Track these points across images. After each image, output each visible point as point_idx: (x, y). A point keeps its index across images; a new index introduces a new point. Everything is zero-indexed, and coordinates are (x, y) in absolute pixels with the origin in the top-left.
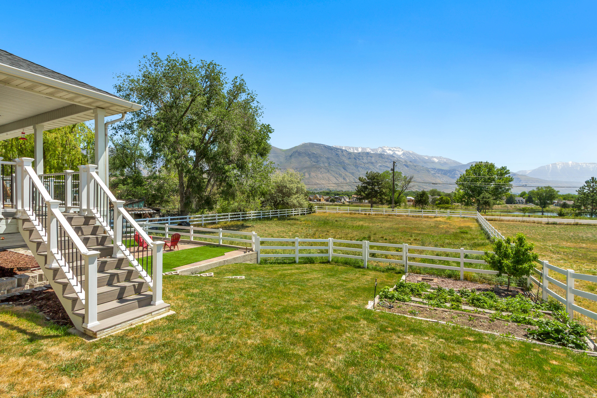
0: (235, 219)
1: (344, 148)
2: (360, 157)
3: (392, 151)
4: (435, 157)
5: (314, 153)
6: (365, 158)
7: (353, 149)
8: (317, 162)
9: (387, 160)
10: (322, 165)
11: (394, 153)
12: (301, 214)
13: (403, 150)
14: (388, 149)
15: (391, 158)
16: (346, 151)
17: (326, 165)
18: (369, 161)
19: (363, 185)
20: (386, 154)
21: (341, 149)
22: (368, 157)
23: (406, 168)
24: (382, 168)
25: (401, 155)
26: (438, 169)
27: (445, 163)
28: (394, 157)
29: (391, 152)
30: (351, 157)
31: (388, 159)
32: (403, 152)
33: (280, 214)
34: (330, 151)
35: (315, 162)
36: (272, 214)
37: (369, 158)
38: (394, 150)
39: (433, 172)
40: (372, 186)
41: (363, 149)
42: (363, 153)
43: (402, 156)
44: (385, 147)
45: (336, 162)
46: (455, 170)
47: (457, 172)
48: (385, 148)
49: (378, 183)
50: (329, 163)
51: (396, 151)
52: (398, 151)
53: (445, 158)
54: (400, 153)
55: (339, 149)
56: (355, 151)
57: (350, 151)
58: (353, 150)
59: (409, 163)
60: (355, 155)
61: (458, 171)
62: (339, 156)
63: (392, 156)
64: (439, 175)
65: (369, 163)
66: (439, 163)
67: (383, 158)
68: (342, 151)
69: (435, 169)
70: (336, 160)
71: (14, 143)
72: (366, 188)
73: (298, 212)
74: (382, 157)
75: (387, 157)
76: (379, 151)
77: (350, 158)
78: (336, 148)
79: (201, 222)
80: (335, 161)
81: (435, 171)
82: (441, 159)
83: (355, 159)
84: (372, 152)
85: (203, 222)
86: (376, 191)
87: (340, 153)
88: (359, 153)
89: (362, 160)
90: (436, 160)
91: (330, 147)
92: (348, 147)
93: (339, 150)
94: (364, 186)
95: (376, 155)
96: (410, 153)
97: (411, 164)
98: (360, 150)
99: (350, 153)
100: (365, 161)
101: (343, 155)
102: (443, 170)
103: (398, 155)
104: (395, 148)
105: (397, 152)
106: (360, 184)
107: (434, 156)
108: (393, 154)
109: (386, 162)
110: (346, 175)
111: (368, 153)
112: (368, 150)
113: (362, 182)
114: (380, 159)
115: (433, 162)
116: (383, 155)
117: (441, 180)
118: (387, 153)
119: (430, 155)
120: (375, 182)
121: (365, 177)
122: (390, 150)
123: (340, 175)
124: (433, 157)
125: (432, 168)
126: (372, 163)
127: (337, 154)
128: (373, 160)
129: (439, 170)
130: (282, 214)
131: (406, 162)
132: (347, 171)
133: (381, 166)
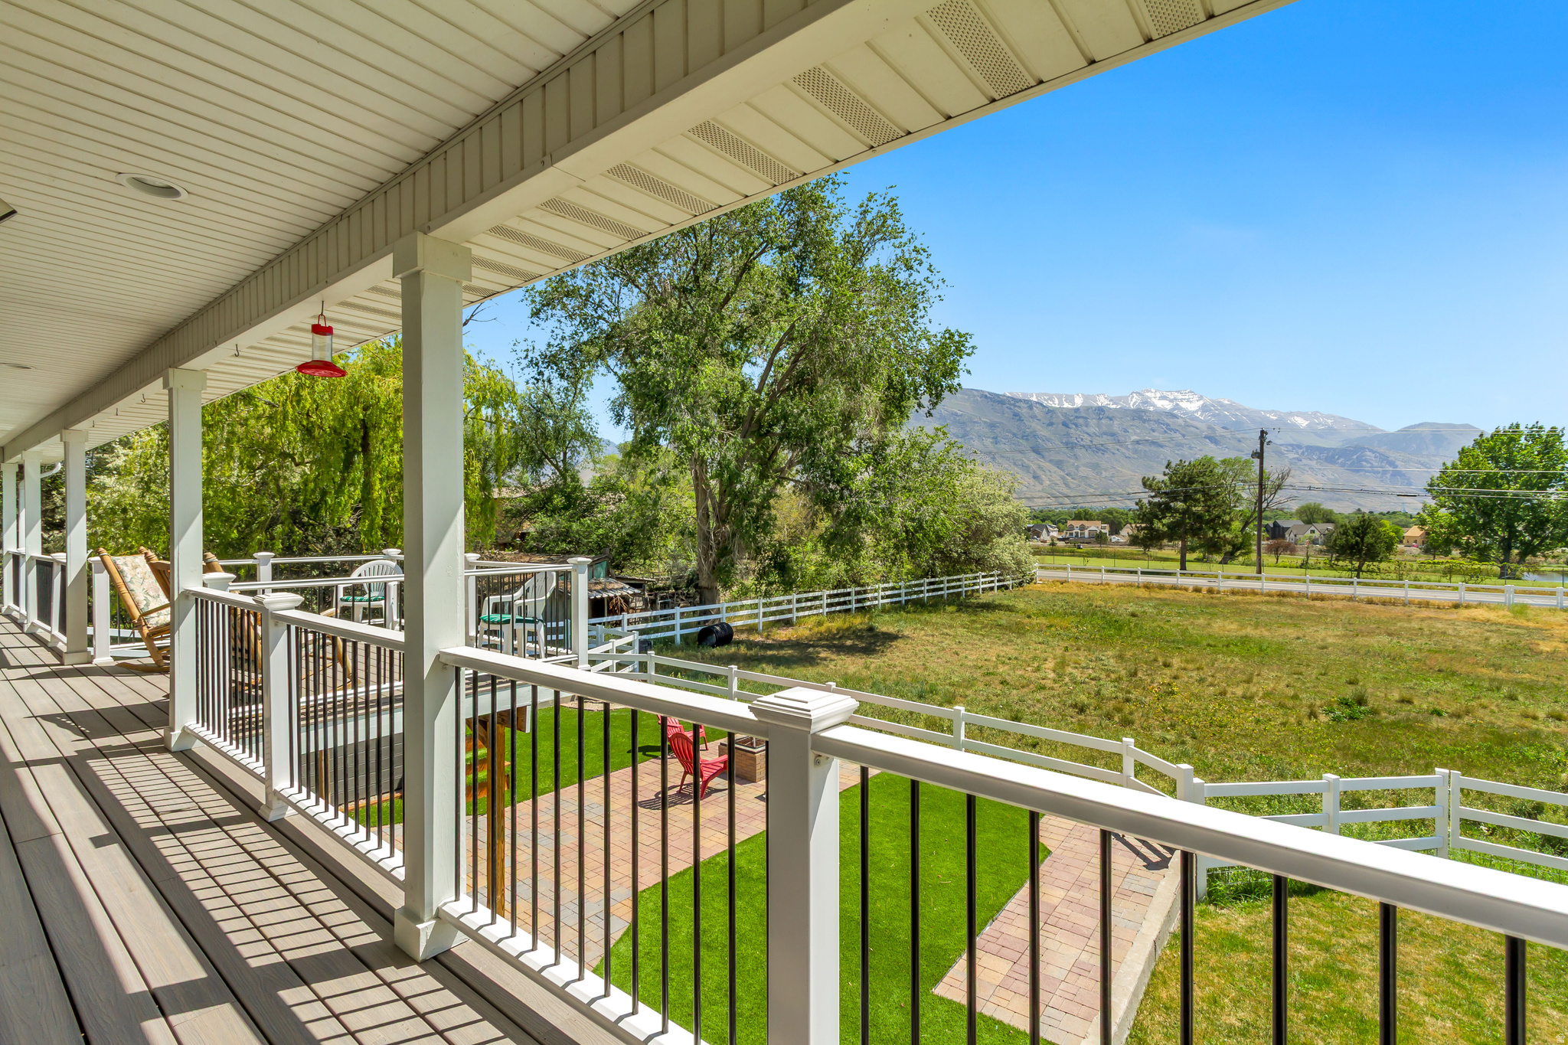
0: (838, 608)
1: (1034, 399)
2: (1081, 421)
3: (1171, 401)
4: (1299, 414)
5: (956, 414)
6: (1093, 422)
7: (1060, 397)
8: (963, 437)
9: (1155, 426)
10: (976, 443)
11: (1177, 407)
12: (999, 587)
13: (1201, 398)
14: (1158, 395)
15: (1167, 421)
16: (1042, 405)
17: (988, 442)
18: (1104, 428)
19: (1156, 500)
20: (1151, 409)
21: (1027, 402)
22: (1100, 419)
23: (1212, 445)
24: (1141, 447)
25: (1197, 411)
26: (1308, 448)
27: (1330, 431)
28: (1175, 416)
29: (1167, 405)
30: (1054, 421)
31: (1157, 422)
32: (1201, 402)
33: (948, 588)
34: (998, 407)
35: (957, 437)
36: (928, 591)
37: (1103, 421)
38: (1175, 399)
39: (1292, 455)
40: (1185, 501)
41: (1086, 398)
42: (1088, 409)
43: (1198, 415)
44: (1148, 391)
45: (1015, 435)
46: (1363, 449)
47: (1368, 453)
48: (1149, 394)
49: (1204, 493)
50: (995, 438)
51: (1182, 400)
52: (1188, 401)
53: (1329, 417)
54: (1192, 406)
55: (1020, 400)
56: (1066, 405)
57: (1050, 404)
58: (1061, 402)
59: (1219, 431)
60: (1065, 415)
61: (1370, 451)
62: (1020, 420)
63: (1171, 414)
64: (1313, 463)
65: (1105, 433)
66: (1311, 430)
67: (1144, 421)
68: (1030, 405)
69: (1299, 446)
70: (1015, 431)
71: (291, 411)
72: (1166, 508)
73: (992, 582)
74: (1140, 418)
75: (1155, 418)
76: (1134, 402)
77: (1051, 424)
78: (1013, 399)
79: (757, 621)
80: (1010, 432)
81: (1300, 451)
82: (1318, 418)
83: (1065, 424)
84: (1114, 406)
85: (762, 620)
86: (1199, 517)
87: (1025, 410)
88: (1077, 410)
89: (1084, 428)
90: (1302, 422)
91: (998, 395)
92: (1046, 394)
93: (1022, 404)
94: (1159, 504)
95: (1125, 412)
96: (1222, 405)
97: (1228, 434)
98: (1079, 402)
99: (1050, 411)
100: (1091, 430)
101: (1034, 417)
102: (1325, 449)
103: (1186, 412)
104: (1178, 392)
105: (1184, 405)
106: (1146, 497)
107: (1294, 410)
108: (1174, 409)
109: (1154, 431)
110: (1040, 467)
111: (1101, 410)
112: (1102, 401)
113: (1153, 490)
114: (1136, 423)
115: (1295, 428)
116: (1145, 411)
117: (1319, 476)
118: (1154, 406)
119: (1284, 409)
120: (1196, 491)
121: (1160, 477)
122: (1163, 398)
123: (1025, 468)
124: (1291, 414)
125: (1292, 445)
126: (1113, 435)
127: (1016, 415)
128: (1116, 427)
129: (1312, 449)
130: (953, 587)
131: (1209, 428)
132: (1043, 457)
133: (1138, 442)
